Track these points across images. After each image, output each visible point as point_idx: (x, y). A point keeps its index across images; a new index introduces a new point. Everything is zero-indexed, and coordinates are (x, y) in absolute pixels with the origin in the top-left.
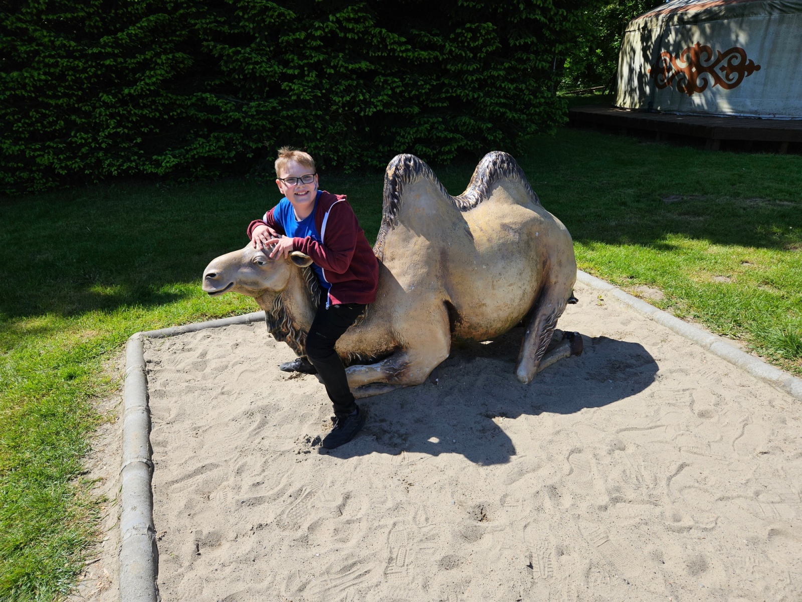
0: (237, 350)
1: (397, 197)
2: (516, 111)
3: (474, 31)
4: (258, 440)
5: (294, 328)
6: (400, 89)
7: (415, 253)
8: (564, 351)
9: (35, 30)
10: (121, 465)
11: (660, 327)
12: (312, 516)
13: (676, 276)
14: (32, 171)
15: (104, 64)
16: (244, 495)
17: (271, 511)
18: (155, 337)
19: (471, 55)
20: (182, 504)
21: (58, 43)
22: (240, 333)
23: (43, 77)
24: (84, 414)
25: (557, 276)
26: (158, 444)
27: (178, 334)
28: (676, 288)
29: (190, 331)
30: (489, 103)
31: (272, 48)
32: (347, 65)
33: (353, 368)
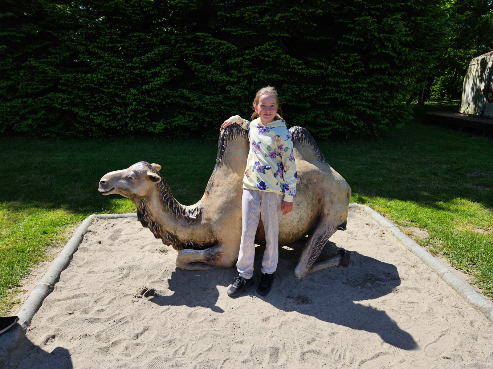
1: (224, 148)
2: (374, 110)
3: (347, 59)
4: (117, 285)
5: (151, 220)
6: (298, 92)
7: (230, 184)
8: (335, 262)
9: (102, 53)
11: (414, 257)
12: (119, 336)
14: (92, 126)
15: (134, 72)
16: (90, 315)
17: (99, 328)
18: (101, 218)
19: (345, 73)
20: (54, 314)
21: (112, 59)
23: (102, 77)
24: (38, 254)
25: (329, 210)
27: (114, 218)
30: (354, 104)
31: (223, 65)
32: (264, 76)
33: (186, 250)
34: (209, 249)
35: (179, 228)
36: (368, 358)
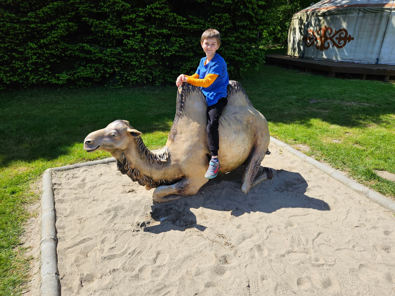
0: (101, 177)
1: (183, 103)
2: (240, 57)
3: (220, 17)
4: (112, 225)
5: (131, 168)
6: (184, 44)
7: (192, 131)
8: (264, 177)
10: (40, 240)
11: (308, 165)
12: (140, 264)
13: (315, 139)
15: (30, 26)
16: (105, 254)
17: (119, 262)
18: (58, 171)
20: (73, 260)
21: (5, 15)
22: (103, 169)
24: (21, 213)
25: (261, 141)
26: (60, 228)
27: (70, 169)
28: (316, 146)
29: (77, 167)
30: (227, 53)
31: (118, 22)
32: (156, 30)
33: (161, 187)
34: (179, 183)
35: (154, 171)
36: (315, 237)
